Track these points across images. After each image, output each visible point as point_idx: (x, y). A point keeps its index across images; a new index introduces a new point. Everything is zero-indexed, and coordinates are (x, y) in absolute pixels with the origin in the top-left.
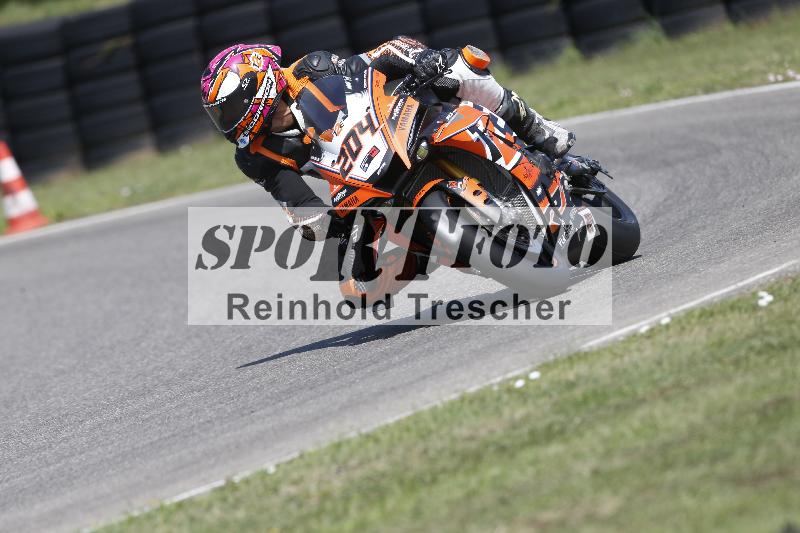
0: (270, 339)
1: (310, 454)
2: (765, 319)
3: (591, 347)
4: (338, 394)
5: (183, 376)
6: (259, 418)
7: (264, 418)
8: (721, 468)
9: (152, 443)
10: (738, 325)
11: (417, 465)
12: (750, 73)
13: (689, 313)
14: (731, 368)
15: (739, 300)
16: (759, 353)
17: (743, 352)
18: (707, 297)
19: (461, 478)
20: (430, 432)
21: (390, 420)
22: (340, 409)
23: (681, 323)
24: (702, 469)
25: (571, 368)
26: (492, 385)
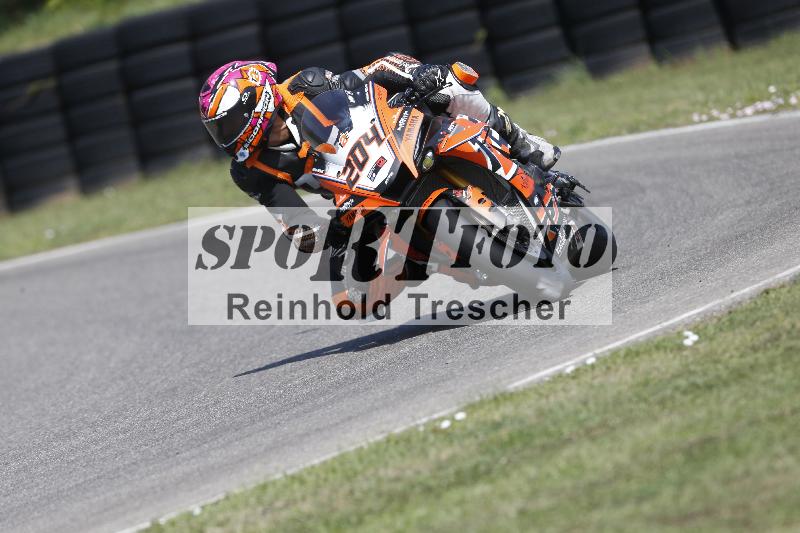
0: (194, 380)
1: (236, 496)
2: (691, 359)
3: (516, 388)
4: (263, 435)
5: (108, 418)
6: (184, 459)
7: (189, 460)
8: (647, 508)
9: (76, 485)
10: (665, 364)
11: (343, 506)
12: (675, 113)
13: (615, 353)
14: (657, 408)
15: (664, 340)
16: (685, 393)
17: (668, 392)
18: (633, 337)
19: (387, 518)
20: (356, 474)
21: (316, 461)
22: (266, 450)
23: (608, 363)
24: (629, 509)
25: (497, 408)
26: (418, 426)
